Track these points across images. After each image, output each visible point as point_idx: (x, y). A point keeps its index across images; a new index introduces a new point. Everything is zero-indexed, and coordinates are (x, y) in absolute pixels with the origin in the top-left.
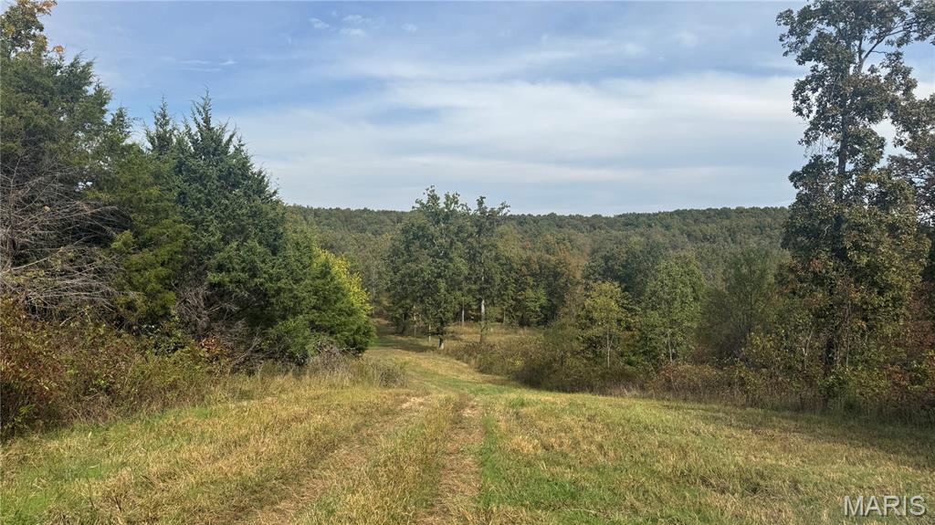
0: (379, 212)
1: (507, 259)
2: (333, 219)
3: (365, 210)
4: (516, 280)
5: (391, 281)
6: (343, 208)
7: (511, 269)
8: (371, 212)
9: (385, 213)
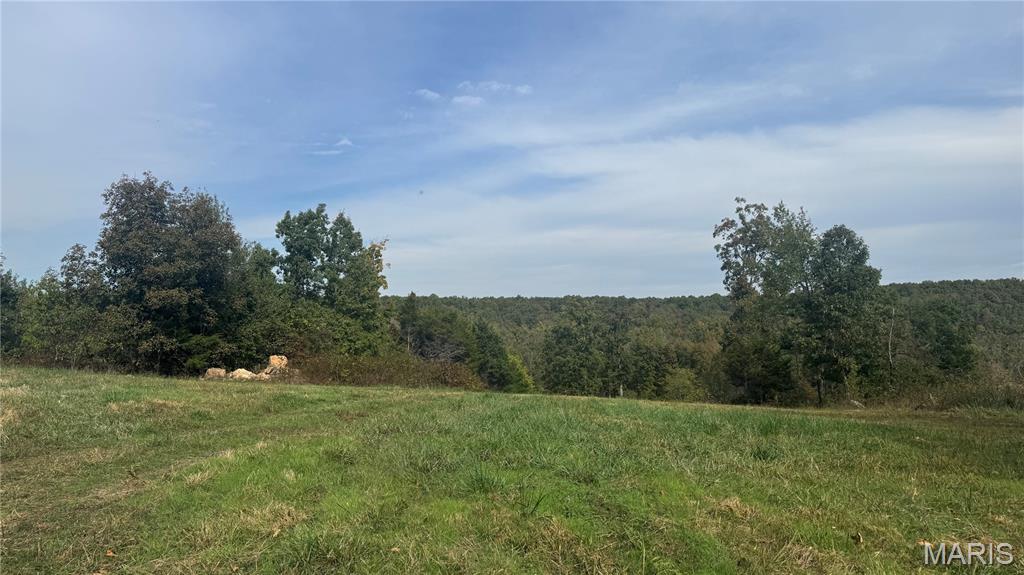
0: (532, 298)
1: (647, 348)
2: (488, 309)
3: (519, 297)
4: (656, 367)
5: (546, 370)
6: (496, 297)
7: (651, 358)
8: (524, 300)
9: (538, 300)
